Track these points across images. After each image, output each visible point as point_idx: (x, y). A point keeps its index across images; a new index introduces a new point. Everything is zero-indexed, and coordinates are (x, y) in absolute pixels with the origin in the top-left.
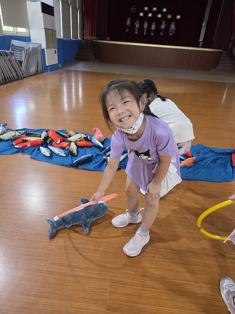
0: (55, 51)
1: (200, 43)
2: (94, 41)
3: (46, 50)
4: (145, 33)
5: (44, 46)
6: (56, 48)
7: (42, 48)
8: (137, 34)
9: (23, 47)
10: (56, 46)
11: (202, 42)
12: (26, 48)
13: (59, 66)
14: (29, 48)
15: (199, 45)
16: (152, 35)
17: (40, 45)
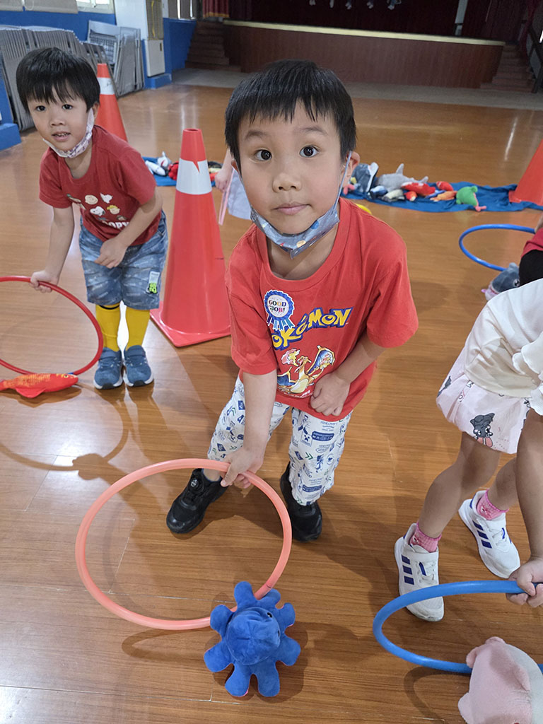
0: (161, 45)
1: (456, 27)
2: (226, 22)
3: (148, 43)
4: (332, 5)
5: (144, 35)
6: (161, 39)
7: (142, 39)
8: (313, 5)
10: (162, 34)
11: (460, 24)
12: (119, 38)
13: (168, 77)
14: (124, 38)
15: (455, 32)
16: (349, 8)
17: (138, 32)
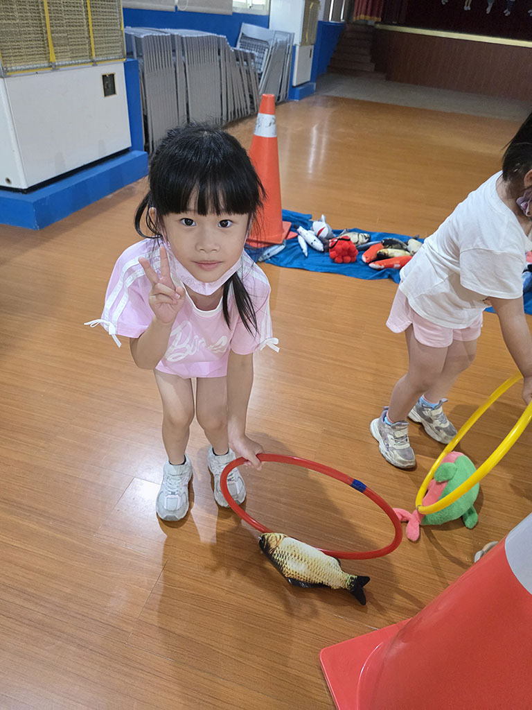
0: (311, 50)
2: (378, 26)
3: (300, 50)
4: (488, 10)
5: (297, 40)
6: (312, 44)
7: (294, 44)
8: (468, 11)
9: (266, 42)
10: (313, 40)
12: (272, 44)
13: (313, 86)
14: (277, 43)
16: (506, 15)
17: (292, 36)
